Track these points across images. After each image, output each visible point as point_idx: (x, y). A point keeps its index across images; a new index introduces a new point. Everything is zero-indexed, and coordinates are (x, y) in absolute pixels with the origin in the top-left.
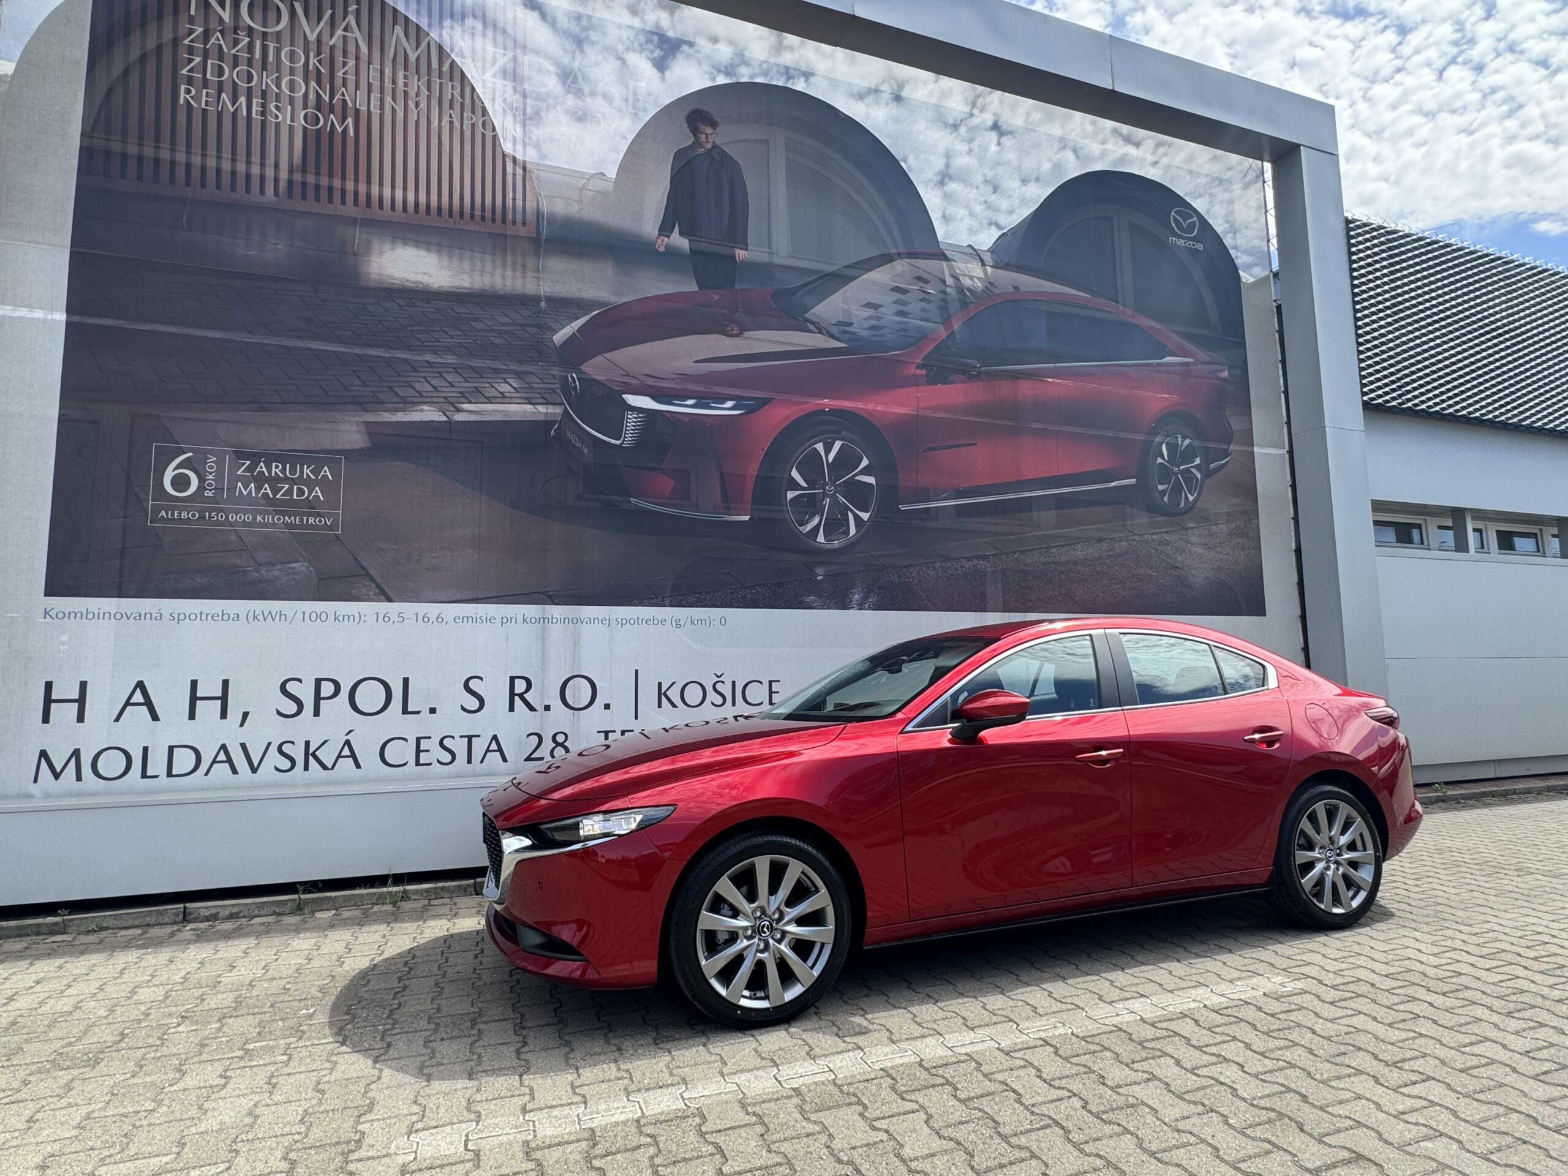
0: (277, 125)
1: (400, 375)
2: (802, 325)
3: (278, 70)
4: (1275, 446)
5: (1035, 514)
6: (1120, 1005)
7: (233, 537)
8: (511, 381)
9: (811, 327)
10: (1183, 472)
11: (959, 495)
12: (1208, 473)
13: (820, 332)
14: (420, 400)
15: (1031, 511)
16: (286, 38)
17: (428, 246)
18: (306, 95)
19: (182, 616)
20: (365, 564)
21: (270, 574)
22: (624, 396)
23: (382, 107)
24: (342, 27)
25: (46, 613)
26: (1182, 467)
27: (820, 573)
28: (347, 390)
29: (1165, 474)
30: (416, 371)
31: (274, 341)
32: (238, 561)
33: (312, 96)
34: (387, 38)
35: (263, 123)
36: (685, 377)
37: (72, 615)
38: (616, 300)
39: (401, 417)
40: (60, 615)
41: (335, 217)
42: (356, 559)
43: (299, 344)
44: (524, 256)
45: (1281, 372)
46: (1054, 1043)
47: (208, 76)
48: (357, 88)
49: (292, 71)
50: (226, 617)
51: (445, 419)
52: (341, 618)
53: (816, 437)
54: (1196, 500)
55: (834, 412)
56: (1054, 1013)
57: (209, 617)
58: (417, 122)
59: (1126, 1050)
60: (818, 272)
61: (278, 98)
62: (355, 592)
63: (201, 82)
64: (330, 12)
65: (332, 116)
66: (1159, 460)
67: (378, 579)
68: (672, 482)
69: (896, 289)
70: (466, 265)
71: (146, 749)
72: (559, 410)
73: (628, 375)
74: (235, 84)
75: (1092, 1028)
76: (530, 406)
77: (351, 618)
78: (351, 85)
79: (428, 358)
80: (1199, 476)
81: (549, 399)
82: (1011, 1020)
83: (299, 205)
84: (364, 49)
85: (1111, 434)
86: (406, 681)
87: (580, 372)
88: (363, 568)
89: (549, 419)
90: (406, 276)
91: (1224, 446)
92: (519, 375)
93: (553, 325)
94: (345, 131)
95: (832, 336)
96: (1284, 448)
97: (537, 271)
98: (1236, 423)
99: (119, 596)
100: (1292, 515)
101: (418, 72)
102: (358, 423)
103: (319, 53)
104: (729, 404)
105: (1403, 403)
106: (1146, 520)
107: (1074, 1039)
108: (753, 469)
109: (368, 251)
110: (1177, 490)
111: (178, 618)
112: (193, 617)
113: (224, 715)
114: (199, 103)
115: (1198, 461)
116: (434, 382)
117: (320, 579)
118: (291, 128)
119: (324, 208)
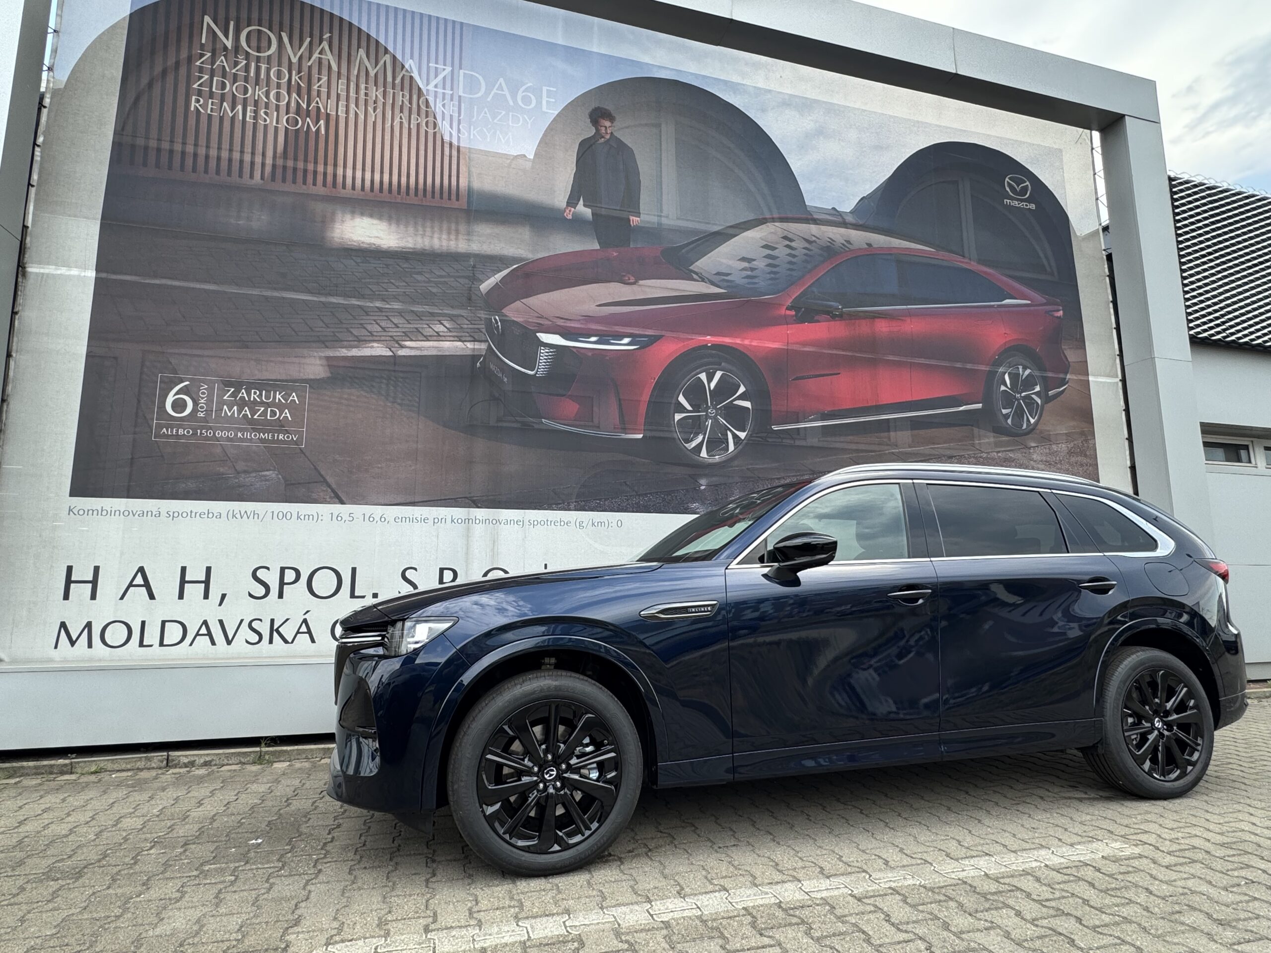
0: (266, 126)
1: (355, 319)
2: (688, 276)
3: (268, 85)
4: (1108, 376)
5: (892, 434)
6: (966, 862)
7: (219, 450)
8: (445, 323)
9: (695, 276)
10: (1024, 398)
11: (824, 417)
12: (1047, 400)
13: (703, 280)
14: (371, 338)
15: (889, 431)
16: (275, 61)
17: (380, 218)
18: (288, 104)
19: (176, 515)
20: (323, 473)
21: (247, 480)
22: (538, 334)
23: (347, 112)
24: (318, 51)
25: (70, 510)
26: (1023, 394)
27: (703, 483)
28: (312, 330)
29: (1008, 400)
30: (368, 315)
31: (256, 292)
32: (222, 470)
33: (293, 104)
34: (353, 58)
35: (255, 125)
36: (589, 318)
37: (91, 512)
38: (531, 256)
39: (355, 352)
40: (81, 512)
41: (308, 195)
42: (316, 469)
43: (276, 294)
44: (457, 223)
45: (1112, 311)
46: (903, 892)
47: (214, 90)
48: (328, 97)
49: (279, 86)
50: (211, 515)
51: (391, 354)
52: (302, 517)
53: (700, 368)
54: (1037, 423)
55: (716, 347)
56: (904, 866)
57: (198, 515)
58: (374, 123)
59: (969, 902)
60: (701, 232)
61: (267, 106)
62: (314, 496)
63: (208, 95)
64: (309, 39)
65: (308, 119)
66: (1003, 388)
67: (334, 486)
68: (578, 406)
69: (766, 247)
70: (411, 229)
71: (143, 623)
72: (484, 346)
73: (541, 317)
74: (234, 95)
75: (940, 881)
76: (459, 344)
77: (311, 517)
78: (324, 96)
79: (378, 304)
80: (1039, 401)
81: (476, 337)
82: (865, 871)
83: (278, 186)
84: (335, 67)
85: (958, 365)
86: (354, 570)
87: (502, 315)
88: (322, 476)
89: (476, 353)
90: (362, 239)
91: (1062, 376)
92: (452, 318)
93: (480, 277)
94: (318, 130)
95: (713, 283)
96: (1117, 377)
97: (469, 233)
98: (1071, 356)
99: (128, 497)
100: (1126, 436)
101: (376, 84)
102: (320, 358)
103: (299, 72)
104: (626, 340)
105: (1227, 336)
106: (992, 440)
107: (922, 890)
108: (646, 396)
109: (333, 220)
110: (1019, 414)
111: (172, 516)
112: (185, 515)
113: (206, 596)
114: (206, 110)
115: (1038, 389)
116: (383, 324)
117: (287, 485)
118: (276, 128)
119: (300, 188)
